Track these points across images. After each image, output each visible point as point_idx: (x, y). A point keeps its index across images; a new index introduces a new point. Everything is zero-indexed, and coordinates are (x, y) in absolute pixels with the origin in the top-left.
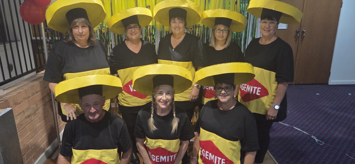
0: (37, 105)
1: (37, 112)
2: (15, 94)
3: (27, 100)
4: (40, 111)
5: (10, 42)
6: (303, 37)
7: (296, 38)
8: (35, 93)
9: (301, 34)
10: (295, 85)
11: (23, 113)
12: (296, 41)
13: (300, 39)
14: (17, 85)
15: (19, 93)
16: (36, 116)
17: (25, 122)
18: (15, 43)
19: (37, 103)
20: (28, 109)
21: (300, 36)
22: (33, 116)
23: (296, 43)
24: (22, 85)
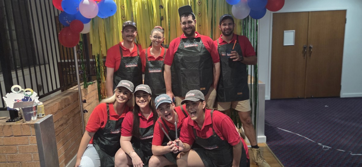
0: (68, 116)
1: (68, 122)
2: (52, 105)
3: (61, 111)
4: (70, 121)
5: (40, 65)
6: (310, 53)
7: (304, 53)
8: (67, 106)
9: (308, 49)
10: (307, 98)
11: (58, 121)
12: (304, 56)
13: (308, 54)
14: (52, 99)
15: (55, 105)
16: (67, 126)
17: (59, 130)
18: (44, 66)
19: (68, 114)
20: (62, 118)
21: (308, 51)
22: (65, 125)
23: (304, 58)
24: (56, 98)
